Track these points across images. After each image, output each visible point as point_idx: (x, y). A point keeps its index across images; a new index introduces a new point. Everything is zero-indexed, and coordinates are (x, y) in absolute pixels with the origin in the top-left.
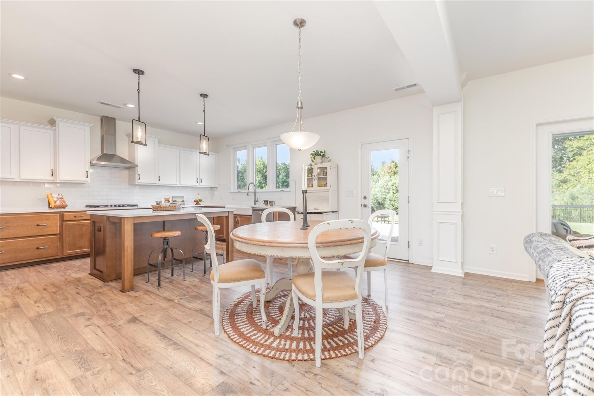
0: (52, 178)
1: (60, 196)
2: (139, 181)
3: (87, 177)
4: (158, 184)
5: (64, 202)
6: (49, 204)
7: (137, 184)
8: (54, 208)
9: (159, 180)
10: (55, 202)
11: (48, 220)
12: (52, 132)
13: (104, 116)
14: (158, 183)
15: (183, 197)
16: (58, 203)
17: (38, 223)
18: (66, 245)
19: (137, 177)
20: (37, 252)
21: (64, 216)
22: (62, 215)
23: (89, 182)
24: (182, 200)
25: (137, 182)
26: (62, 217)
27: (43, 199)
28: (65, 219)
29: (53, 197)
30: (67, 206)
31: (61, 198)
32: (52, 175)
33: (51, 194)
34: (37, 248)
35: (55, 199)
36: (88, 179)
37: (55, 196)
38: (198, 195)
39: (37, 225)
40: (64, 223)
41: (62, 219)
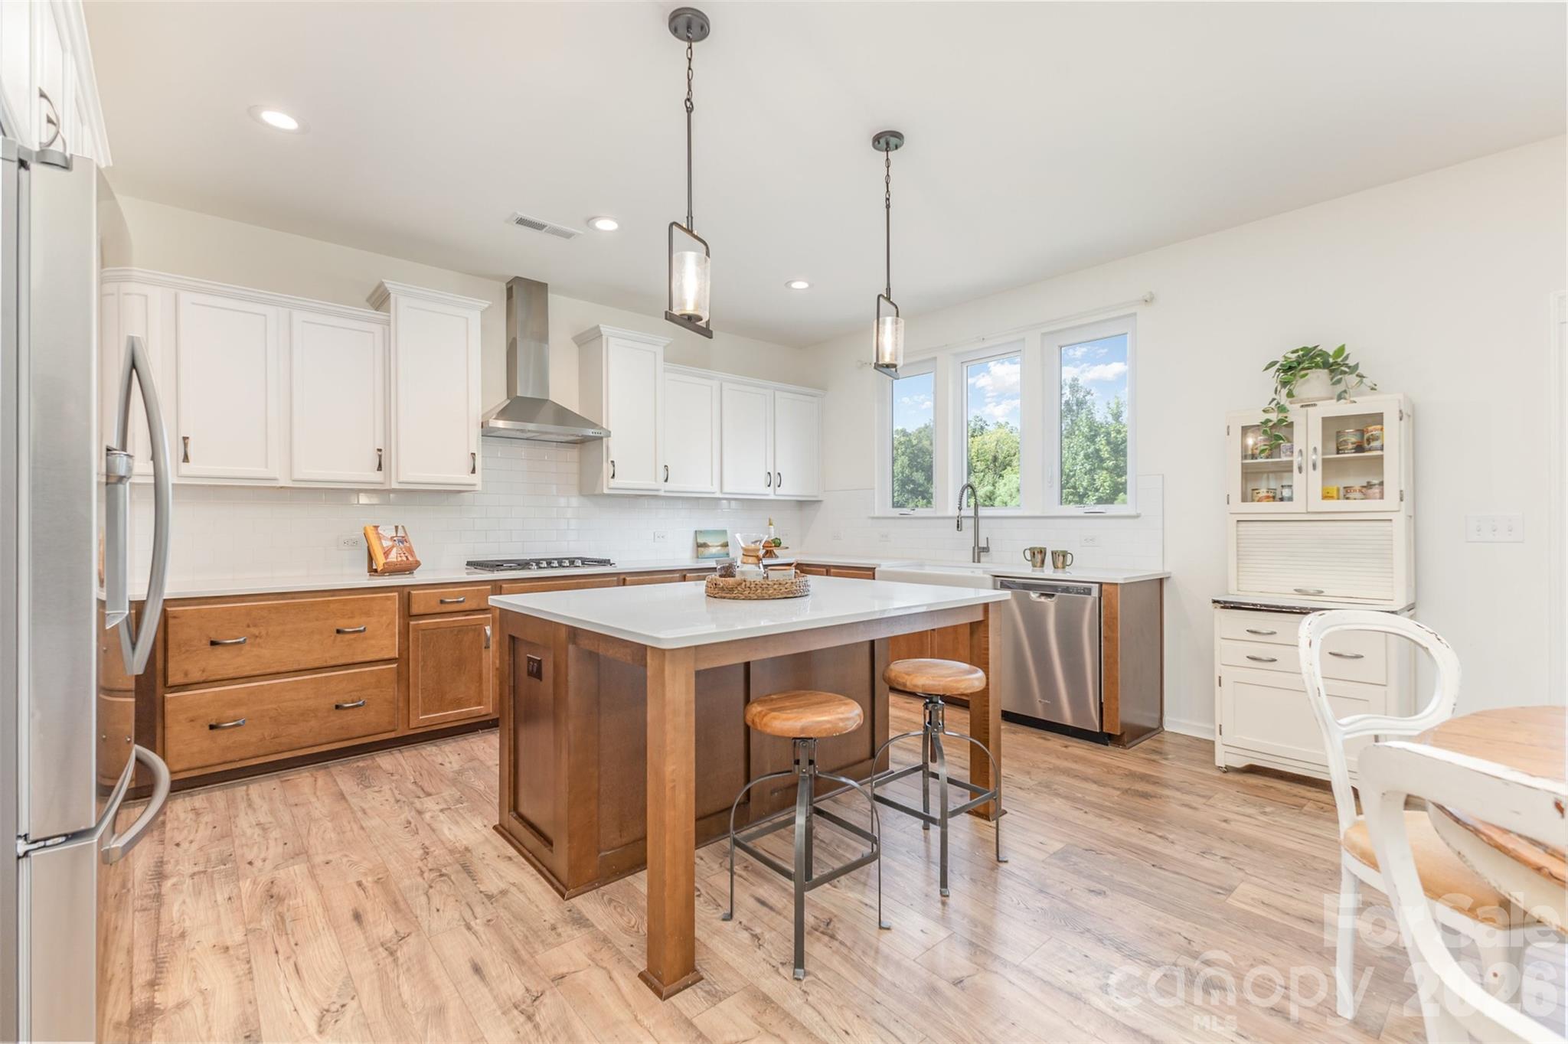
0: (378, 476)
1: (401, 533)
2: (613, 483)
3: (473, 471)
4: (662, 493)
5: (411, 551)
6: (371, 559)
7: (606, 491)
8: (383, 573)
9: (666, 480)
10: (386, 554)
11: (368, 614)
12: (377, 329)
13: (517, 279)
14: (664, 488)
15: (725, 532)
16: (393, 557)
17: (341, 624)
18: (417, 695)
19: (607, 469)
20: (338, 720)
21: (413, 600)
22: (406, 595)
23: (479, 488)
25: (608, 486)
26: (406, 600)
27: (355, 543)
28: (415, 609)
29: (380, 538)
30: (418, 564)
31: (403, 540)
32: (380, 468)
33: (376, 527)
34: (337, 707)
35: (387, 544)
36: (476, 479)
37: (388, 532)
38: (770, 524)
39: (338, 631)
40: (412, 623)
41: (407, 613)
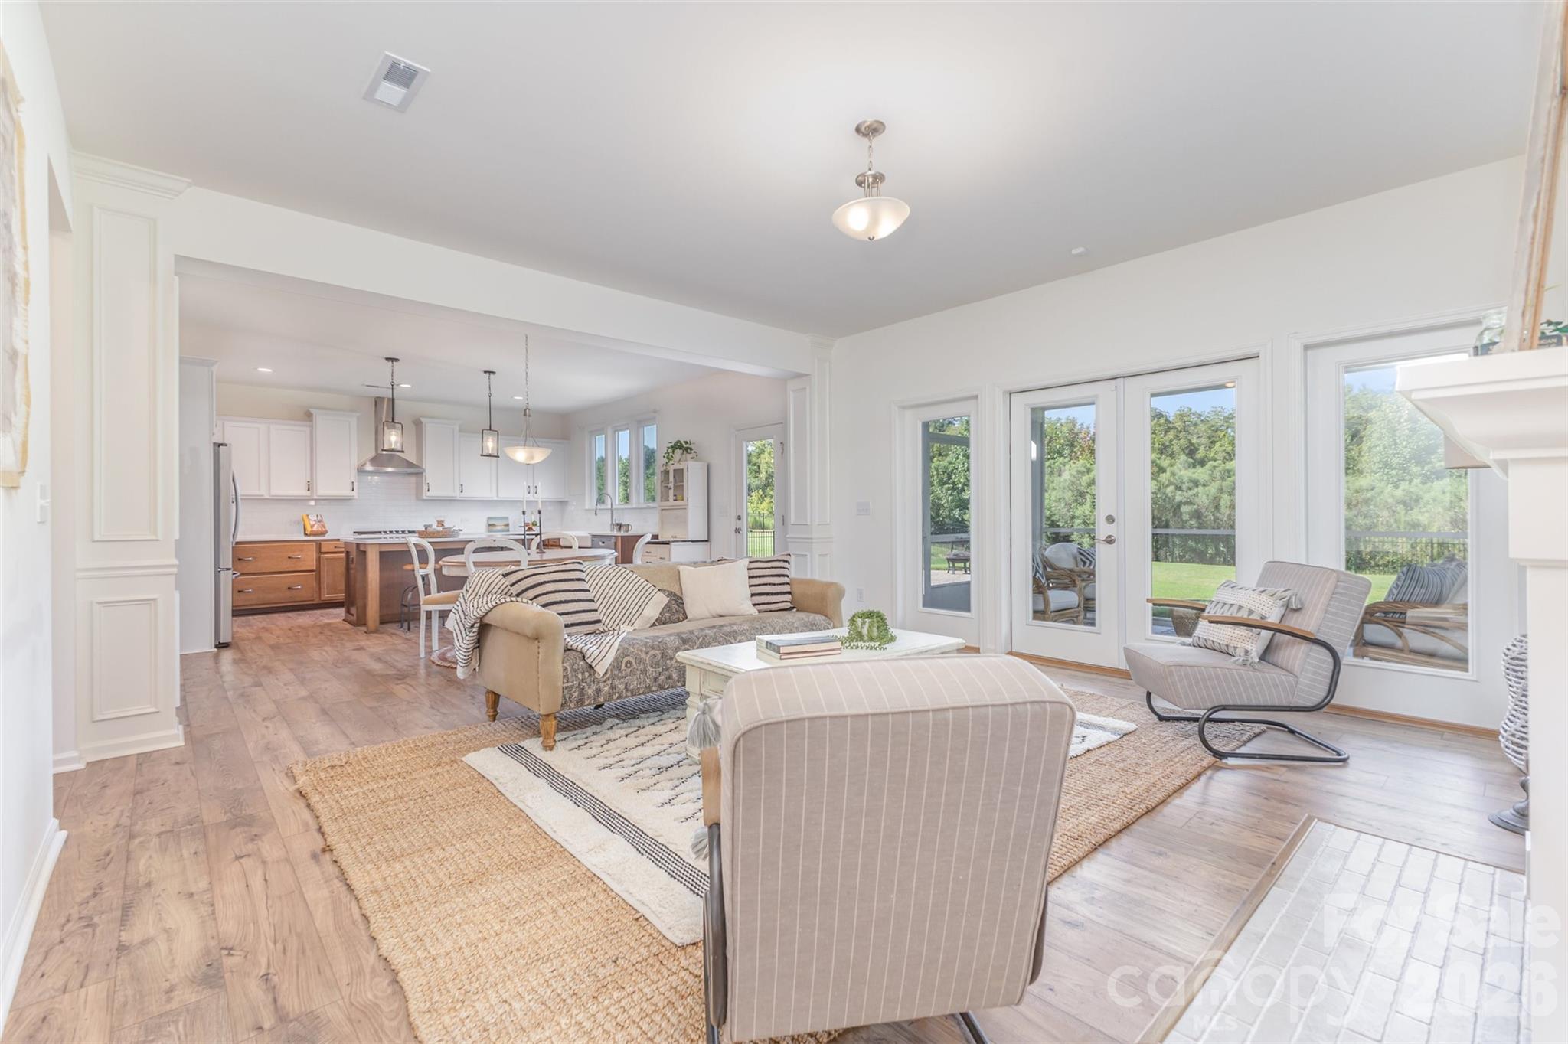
0: (308, 493)
1: (319, 518)
2: (428, 494)
3: (353, 490)
4: (458, 498)
5: (323, 526)
6: (305, 530)
7: (425, 498)
8: (310, 535)
9: (462, 492)
10: (312, 527)
11: (302, 551)
12: (308, 430)
13: (378, 398)
14: (457, 495)
15: (507, 518)
16: (315, 528)
17: (291, 555)
18: (324, 586)
19: (425, 487)
20: (288, 594)
21: (322, 546)
22: (319, 544)
23: (356, 497)
24: (505, 522)
25: (426, 495)
26: (320, 547)
27: (299, 523)
28: (323, 550)
29: (309, 520)
30: (326, 532)
31: (320, 521)
32: (309, 490)
33: (308, 516)
34: (289, 588)
35: (312, 523)
36: (355, 493)
37: (313, 517)
38: (532, 514)
39: (289, 558)
40: (322, 556)
41: (320, 551)
